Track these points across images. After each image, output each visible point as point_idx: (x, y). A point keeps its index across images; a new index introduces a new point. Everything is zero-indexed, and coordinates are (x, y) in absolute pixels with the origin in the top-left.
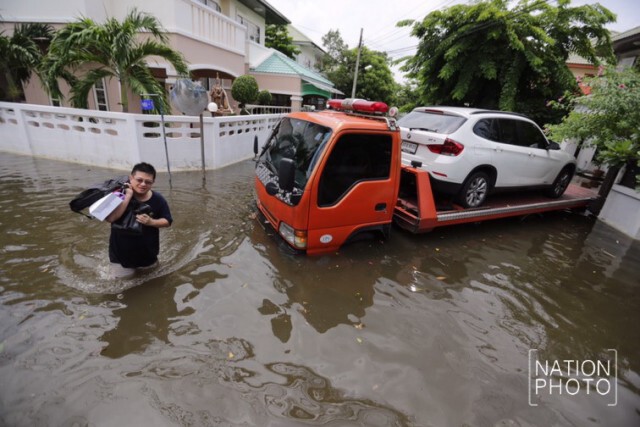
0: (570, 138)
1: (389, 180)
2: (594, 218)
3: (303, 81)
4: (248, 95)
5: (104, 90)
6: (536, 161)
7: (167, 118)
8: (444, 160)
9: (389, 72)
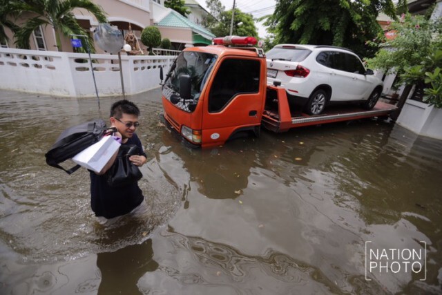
0: (379, 68)
1: (259, 94)
2: (393, 122)
3: (194, 33)
4: (153, 41)
5: (42, 37)
6: (358, 82)
7: (93, 56)
8: (296, 81)
9: (254, 27)
